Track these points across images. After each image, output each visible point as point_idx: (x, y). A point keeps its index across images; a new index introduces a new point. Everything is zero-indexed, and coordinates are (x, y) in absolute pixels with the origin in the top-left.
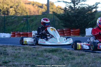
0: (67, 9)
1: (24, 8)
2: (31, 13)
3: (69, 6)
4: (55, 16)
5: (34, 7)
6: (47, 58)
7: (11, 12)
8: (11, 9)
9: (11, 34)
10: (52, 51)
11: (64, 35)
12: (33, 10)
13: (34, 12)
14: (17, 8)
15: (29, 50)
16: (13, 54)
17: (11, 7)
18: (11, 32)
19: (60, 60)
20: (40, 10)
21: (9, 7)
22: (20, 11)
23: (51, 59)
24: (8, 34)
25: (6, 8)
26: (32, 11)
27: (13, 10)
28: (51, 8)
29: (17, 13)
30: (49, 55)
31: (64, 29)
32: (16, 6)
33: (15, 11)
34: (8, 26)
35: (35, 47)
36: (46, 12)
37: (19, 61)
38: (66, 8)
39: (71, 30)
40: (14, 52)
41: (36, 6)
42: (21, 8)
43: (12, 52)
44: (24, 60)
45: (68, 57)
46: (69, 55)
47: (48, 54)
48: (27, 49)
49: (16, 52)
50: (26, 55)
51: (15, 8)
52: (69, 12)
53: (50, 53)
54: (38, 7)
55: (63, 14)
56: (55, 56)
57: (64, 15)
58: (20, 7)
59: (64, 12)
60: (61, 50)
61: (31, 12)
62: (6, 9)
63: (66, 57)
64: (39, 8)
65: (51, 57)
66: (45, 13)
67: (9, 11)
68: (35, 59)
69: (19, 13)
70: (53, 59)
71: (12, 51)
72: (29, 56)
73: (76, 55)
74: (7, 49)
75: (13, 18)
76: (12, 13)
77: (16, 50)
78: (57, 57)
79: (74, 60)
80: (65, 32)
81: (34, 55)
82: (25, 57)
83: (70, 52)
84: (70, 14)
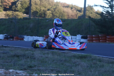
0: (104, 15)
1: (62, 12)
2: (69, 17)
3: (106, 11)
4: (90, 21)
5: (72, 11)
6: (75, 64)
7: (48, 14)
8: (48, 12)
9: (44, 38)
10: (81, 57)
11: (100, 42)
12: (72, 14)
13: (72, 16)
14: (54, 11)
15: (58, 55)
16: (40, 58)
17: (48, 10)
18: (45, 36)
19: (88, 67)
20: (78, 14)
21: (46, 9)
22: (57, 14)
23: (78, 65)
24: (41, 37)
25: (44, 10)
26: (70, 15)
27: (50, 13)
28: (90, 12)
29: (54, 16)
30: (78, 62)
31: (100, 35)
32: (54, 9)
33: (52, 14)
34: (42, 29)
35: (64, 53)
36: (83, 17)
37: (46, 66)
38: (102, 13)
39: (107, 36)
40: (42, 57)
41: (74, 10)
42: (59, 12)
43: (40, 57)
44: (51, 65)
45: (97, 65)
46: (98, 63)
47: (76, 60)
48: (55, 54)
49: (43, 56)
50: (54, 60)
51: (52, 11)
52: (106, 17)
53: (79, 60)
54: (76, 11)
55: (99, 19)
56: (84, 63)
57: (100, 21)
58: (58, 10)
59: (101, 17)
60: (91, 57)
61: (68, 15)
62: (43, 12)
63: (94, 64)
64: (78, 12)
65: (79, 63)
66: (81, 17)
67: (46, 14)
68: (62, 64)
69: (56, 16)
70: (81, 66)
71: (40, 55)
72: (56, 62)
73: (106, 63)
74: (34, 53)
75: (47, 21)
76: (48, 16)
77: (44, 54)
78: (85, 64)
79: (102, 68)
80: (100, 38)
81: (62, 61)
82: (53, 62)
83: (100, 59)
84: (107, 19)
